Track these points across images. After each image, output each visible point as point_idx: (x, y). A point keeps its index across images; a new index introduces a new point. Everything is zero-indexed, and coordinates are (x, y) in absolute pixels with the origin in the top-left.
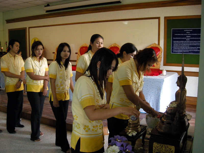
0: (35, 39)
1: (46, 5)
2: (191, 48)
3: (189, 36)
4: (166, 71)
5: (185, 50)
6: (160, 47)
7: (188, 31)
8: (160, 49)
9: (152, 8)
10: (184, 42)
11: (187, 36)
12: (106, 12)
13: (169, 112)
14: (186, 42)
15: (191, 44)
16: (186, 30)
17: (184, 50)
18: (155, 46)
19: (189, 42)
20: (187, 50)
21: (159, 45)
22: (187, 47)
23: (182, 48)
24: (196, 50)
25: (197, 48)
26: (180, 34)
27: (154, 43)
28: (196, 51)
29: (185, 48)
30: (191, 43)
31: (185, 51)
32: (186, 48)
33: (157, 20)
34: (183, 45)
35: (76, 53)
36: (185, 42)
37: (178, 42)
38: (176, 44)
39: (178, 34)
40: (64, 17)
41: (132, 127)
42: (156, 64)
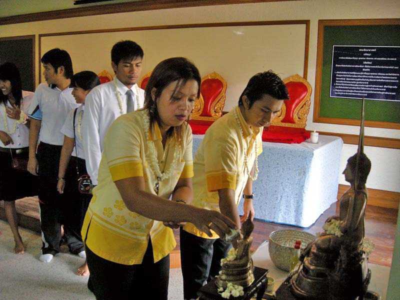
2: (372, 87)
3: (369, 63)
4: (318, 134)
5: (360, 91)
6: (308, 83)
7: (367, 50)
8: (308, 88)
10: (358, 75)
11: (365, 63)
14: (362, 73)
15: (372, 79)
16: (364, 48)
17: (357, 90)
18: (297, 80)
19: (368, 74)
20: (364, 92)
21: (306, 79)
22: (363, 84)
23: (353, 87)
24: (381, 91)
25: (385, 87)
26: (349, 58)
27: (295, 74)
28: (383, 93)
29: (359, 87)
30: (372, 77)
31: (360, 93)
32: (363, 87)
33: (304, 26)
34: (356, 80)
36: (360, 75)
37: (345, 74)
38: (342, 79)
39: (347, 58)
42: (299, 118)
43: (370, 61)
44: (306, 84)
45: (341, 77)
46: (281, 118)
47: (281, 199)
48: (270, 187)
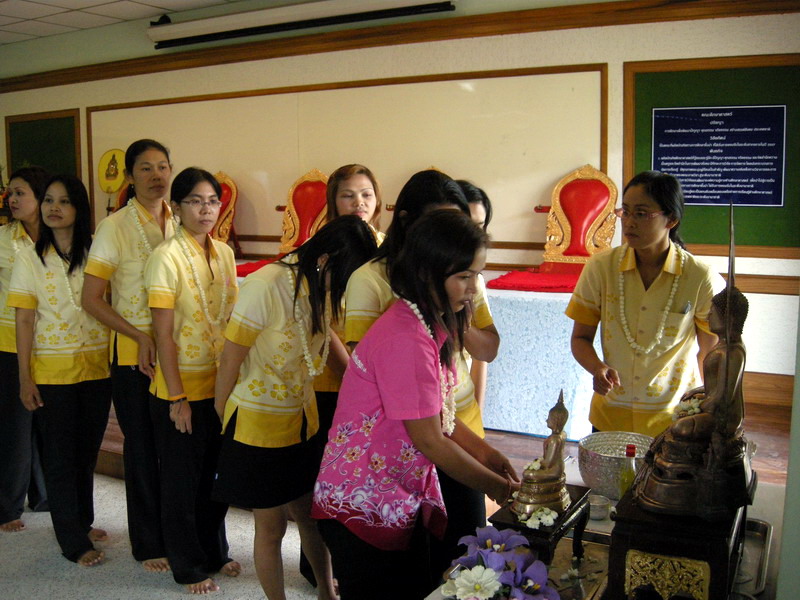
0: (114, 156)
1: (156, 19)
2: (729, 183)
3: (721, 138)
5: (707, 192)
6: (609, 180)
7: (716, 115)
8: (610, 189)
9: (577, 30)
10: (701, 161)
11: (714, 138)
12: (393, 47)
13: (684, 432)
14: (709, 158)
15: (728, 167)
16: (708, 111)
17: (700, 189)
18: (588, 175)
19: (721, 158)
20: (713, 192)
21: (606, 173)
22: (712, 178)
23: (693, 183)
24: (746, 189)
25: (752, 180)
26: (684, 131)
27: (585, 164)
28: (749, 192)
29: (705, 183)
30: (728, 164)
31: (707, 194)
32: (711, 183)
33: (597, 75)
34: (698, 170)
35: (280, 209)
36: (706, 161)
37: (678, 161)
38: (672, 169)
39: (679, 131)
40: (229, 65)
41: (535, 494)
42: (596, 246)
43: (721, 134)
44: (605, 182)
45: (670, 167)
46: (563, 247)
47: (573, 396)
48: (552, 375)
